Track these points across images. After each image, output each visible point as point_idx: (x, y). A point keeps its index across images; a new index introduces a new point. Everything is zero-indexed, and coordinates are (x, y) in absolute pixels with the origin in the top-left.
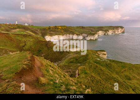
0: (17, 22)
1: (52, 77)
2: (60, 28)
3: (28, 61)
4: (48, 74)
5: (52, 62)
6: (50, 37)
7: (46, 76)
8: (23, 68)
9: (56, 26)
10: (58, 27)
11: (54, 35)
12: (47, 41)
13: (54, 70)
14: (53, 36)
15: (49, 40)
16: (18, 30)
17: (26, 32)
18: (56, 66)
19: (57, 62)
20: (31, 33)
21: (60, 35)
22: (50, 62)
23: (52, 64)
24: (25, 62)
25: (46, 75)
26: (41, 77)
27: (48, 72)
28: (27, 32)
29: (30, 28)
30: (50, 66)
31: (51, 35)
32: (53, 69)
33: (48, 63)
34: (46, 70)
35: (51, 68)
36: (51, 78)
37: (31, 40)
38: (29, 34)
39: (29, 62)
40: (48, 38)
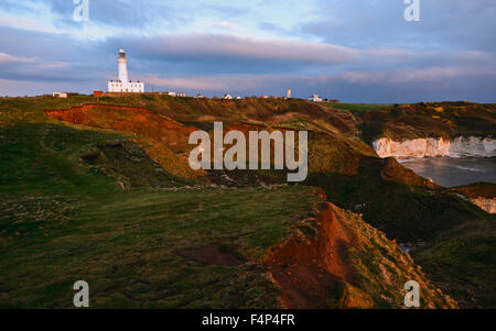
0: (289, 92)
1: (387, 294)
2: (440, 109)
3: (312, 219)
4: (373, 281)
5: (390, 237)
6: (392, 142)
7: (365, 284)
8: (295, 236)
9: (422, 104)
10: (433, 105)
11: (411, 139)
12: (382, 157)
13: (398, 270)
14: (407, 143)
15: (389, 155)
16: (290, 115)
17: (314, 124)
18: (404, 255)
19: (410, 244)
20: (328, 127)
21: (437, 137)
22: (383, 236)
23: (391, 247)
24: (301, 218)
25: (367, 280)
26: (348, 284)
27: (374, 270)
28: (315, 121)
29: (326, 109)
30: (384, 252)
31: (399, 136)
32: (393, 265)
33: (378, 241)
34: (368, 263)
35: (385, 260)
36: (383, 296)
37: (327, 149)
38: (320, 130)
39: (314, 223)
40: (385, 148)
